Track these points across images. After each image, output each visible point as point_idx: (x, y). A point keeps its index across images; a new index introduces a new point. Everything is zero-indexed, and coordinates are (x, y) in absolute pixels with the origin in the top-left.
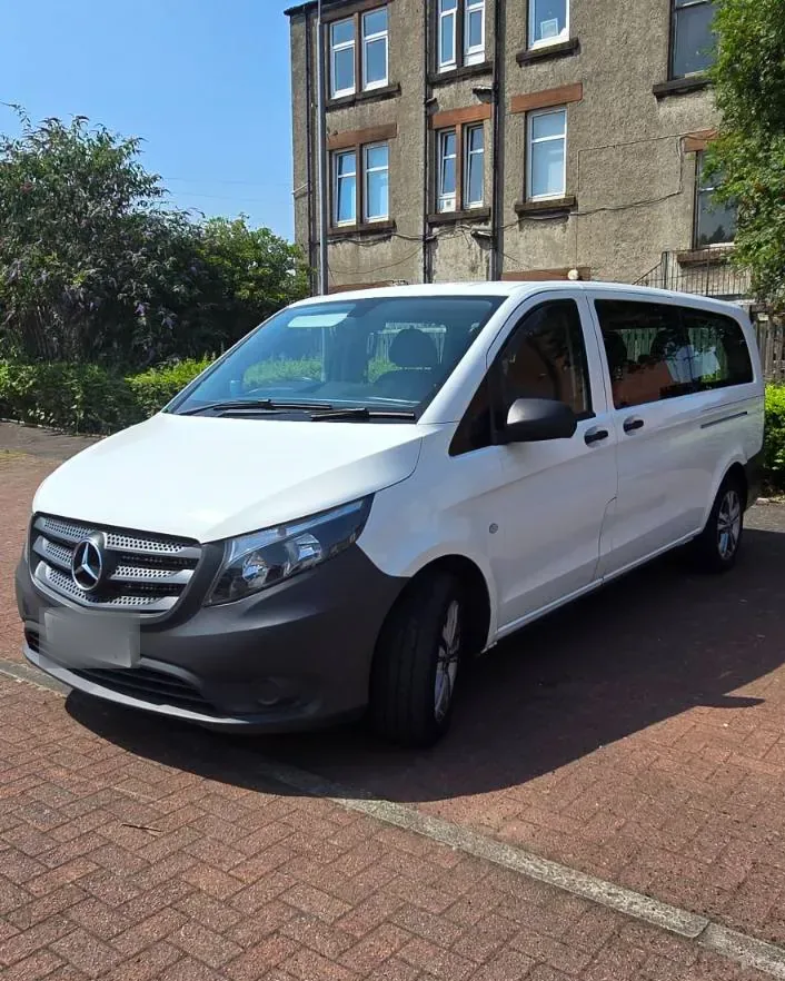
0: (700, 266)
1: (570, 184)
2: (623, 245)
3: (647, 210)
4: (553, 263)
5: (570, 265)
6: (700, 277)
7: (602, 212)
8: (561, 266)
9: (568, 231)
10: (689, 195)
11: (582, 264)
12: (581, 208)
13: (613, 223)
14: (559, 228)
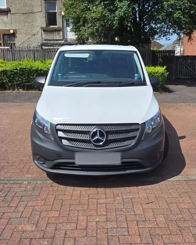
0: (49, 31)
1: (8, 4)
2: (27, 24)
3: (33, 15)
4: (5, 27)
5: (10, 28)
6: (49, 34)
7: (19, 14)
8: (7, 29)
9: (8, 18)
10: (44, 12)
11: (14, 28)
12: (12, 12)
13: (23, 17)
14: (6, 17)
